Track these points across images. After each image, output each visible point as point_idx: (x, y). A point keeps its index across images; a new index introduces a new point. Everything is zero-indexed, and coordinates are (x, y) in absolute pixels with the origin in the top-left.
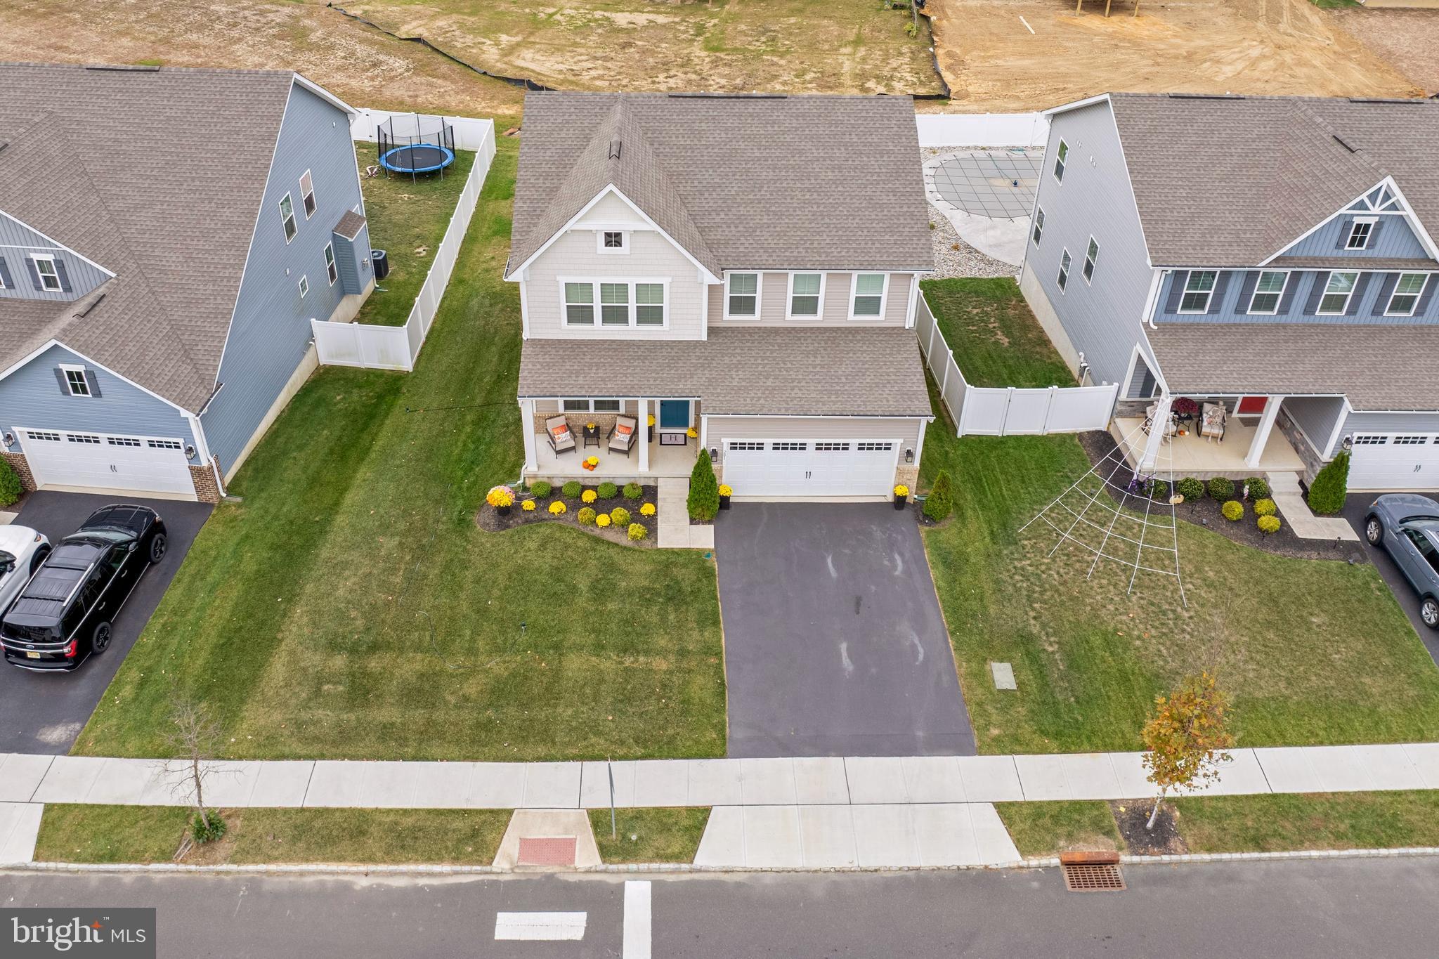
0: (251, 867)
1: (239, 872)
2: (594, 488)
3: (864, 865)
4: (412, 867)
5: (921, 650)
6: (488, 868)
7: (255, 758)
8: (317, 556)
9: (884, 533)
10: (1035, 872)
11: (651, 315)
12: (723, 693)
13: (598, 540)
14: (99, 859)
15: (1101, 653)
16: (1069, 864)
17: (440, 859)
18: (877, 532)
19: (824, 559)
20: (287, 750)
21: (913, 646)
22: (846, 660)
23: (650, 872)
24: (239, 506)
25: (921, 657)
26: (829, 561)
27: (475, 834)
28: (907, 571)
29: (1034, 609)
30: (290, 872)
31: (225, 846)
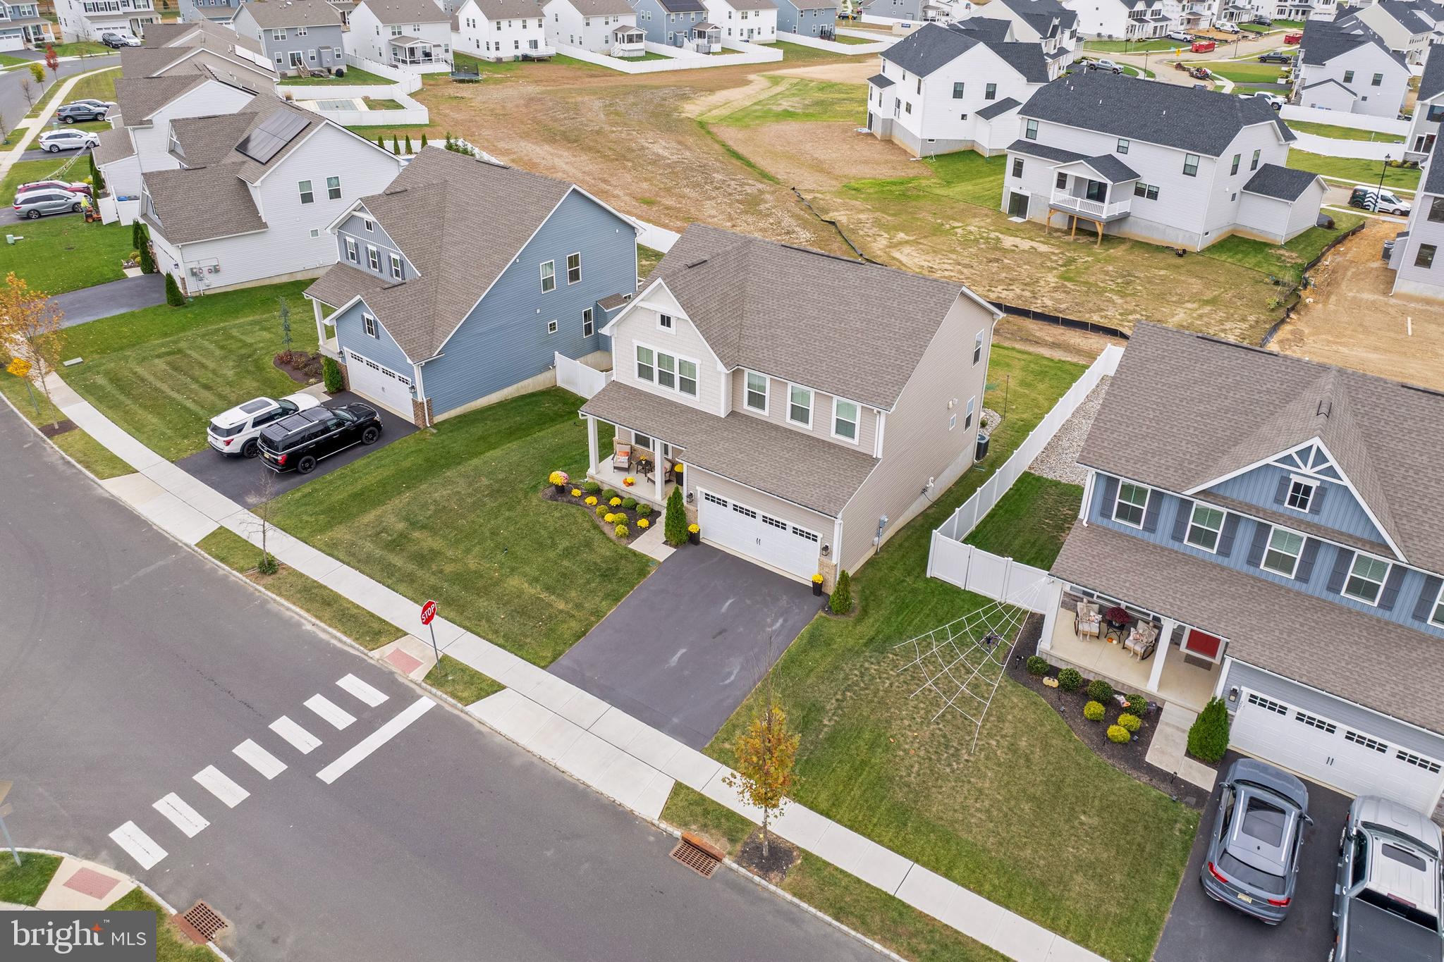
0: (270, 594)
1: (264, 594)
2: (622, 498)
3: (559, 765)
4: (334, 632)
5: (732, 678)
6: (366, 651)
7: (320, 550)
8: (444, 473)
9: (788, 603)
10: (659, 833)
11: (688, 386)
12: (579, 637)
13: (596, 527)
14: (217, 557)
15: (861, 743)
16: (687, 841)
17: (350, 636)
18: (784, 601)
19: (728, 599)
20: (336, 553)
21: (730, 674)
22: (675, 658)
23: (441, 699)
24: (432, 434)
25: (728, 681)
26: (730, 601)
27: (379, 633)
28: (778, 632)
29: (843, 694)
30: (283, 605)
31: (269, 580)
